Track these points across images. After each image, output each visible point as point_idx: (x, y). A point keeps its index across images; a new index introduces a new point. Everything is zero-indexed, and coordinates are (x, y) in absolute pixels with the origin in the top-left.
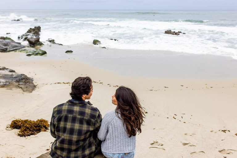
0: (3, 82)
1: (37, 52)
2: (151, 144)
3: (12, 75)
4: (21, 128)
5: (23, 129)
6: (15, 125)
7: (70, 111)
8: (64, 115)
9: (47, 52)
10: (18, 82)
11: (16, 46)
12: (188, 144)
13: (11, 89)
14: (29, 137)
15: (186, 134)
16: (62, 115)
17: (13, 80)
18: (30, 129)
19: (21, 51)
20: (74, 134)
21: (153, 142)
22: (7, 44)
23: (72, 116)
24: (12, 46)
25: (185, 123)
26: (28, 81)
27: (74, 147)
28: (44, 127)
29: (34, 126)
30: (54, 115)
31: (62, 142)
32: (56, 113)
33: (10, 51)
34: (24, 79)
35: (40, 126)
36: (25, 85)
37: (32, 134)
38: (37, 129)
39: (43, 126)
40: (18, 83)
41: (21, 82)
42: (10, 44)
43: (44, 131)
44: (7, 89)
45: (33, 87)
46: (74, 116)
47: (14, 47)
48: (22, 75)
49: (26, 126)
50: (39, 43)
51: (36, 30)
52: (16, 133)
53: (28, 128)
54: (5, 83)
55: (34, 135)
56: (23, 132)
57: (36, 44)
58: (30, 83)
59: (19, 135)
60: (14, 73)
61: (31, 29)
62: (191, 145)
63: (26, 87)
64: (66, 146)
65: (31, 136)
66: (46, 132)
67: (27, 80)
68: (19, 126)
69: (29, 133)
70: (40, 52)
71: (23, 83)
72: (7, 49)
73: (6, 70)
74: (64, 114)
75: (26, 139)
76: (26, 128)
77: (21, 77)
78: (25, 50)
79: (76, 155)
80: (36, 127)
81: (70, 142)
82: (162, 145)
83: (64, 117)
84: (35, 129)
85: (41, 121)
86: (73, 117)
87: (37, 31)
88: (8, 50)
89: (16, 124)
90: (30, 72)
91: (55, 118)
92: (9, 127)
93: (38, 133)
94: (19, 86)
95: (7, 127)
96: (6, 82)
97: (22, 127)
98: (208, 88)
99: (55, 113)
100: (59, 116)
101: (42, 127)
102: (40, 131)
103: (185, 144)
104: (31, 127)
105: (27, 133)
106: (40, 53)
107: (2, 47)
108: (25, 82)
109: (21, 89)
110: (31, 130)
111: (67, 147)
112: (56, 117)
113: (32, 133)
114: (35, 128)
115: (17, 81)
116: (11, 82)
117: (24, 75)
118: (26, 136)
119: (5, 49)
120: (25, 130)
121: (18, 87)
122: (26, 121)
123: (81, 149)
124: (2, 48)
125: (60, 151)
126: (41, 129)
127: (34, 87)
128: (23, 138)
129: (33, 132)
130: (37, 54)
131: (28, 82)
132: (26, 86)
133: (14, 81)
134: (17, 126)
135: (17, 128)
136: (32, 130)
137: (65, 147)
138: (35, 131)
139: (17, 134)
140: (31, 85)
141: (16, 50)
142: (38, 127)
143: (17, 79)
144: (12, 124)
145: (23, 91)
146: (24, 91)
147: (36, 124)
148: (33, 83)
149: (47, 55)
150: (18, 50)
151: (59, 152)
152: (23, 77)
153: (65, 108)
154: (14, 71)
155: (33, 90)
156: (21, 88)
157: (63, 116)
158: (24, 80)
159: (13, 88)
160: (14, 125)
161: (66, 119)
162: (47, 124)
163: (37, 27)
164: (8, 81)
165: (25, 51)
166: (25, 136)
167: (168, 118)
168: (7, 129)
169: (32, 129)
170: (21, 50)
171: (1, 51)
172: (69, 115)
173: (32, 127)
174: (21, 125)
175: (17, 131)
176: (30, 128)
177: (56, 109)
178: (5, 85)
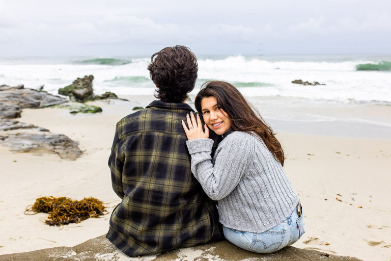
0: (27, 145)
1: (87, 109)
2: (304, 242)
3: (44, 135)
4: (52, 211)
5: (55, 212)
6: (42, 206)
7: (158, 125)
8: (144, 134)
9: (103, 109)
10: (54, 145)
11: (54, 100)
12: (378, 243)
13: (40, 155)
14: (66, 226)
15: (369, 227)
16: (139, 134)
17: (44, 142)
18: (68, 213)
19: (61, 107)
20: (168, 175)
21: (308, 239)
22: (41, 96)
23: (161, 134)
24: (47, 100)
25: (361, 207)
26: (69, 144)
27: (164, 211)
28: (94, 210)
29: (77, 208)
30: (120, 138)
31: (139, 197)
32: (123, 133)
33: (43, 107)
34: (64, 141)
35: (87, 208)
36: (65, 149)
37: (72, 222)
38: (81, 214)
39: (93, 207)
40: (53, 147)
41: (59, 145)
42: (44, 97)
43: (96, 217)
44: (34, 155)
45: (77, 153)
46: (166, 135)
47: (51, 101)
48: (60, 135)
49: (61, 207)
50: (90, 96)
51: (86, 80)
52: (43, 220)
53: (65, 210)
54: (31, 146)
55: (75, 222)
56: (55, 217)
57: (85, 99)
58: (73, 147)
59: (48, 223)
60: (46, 133)
61: (78, 78)
62: (386, 245)
63: (67, 153)
64: (146, 207)
65: (70, 225)
66: (98, 219)
67: (69, 142)
68: (48, 207)
69: (66, 220)
70: (93, 109)
71: (62, 147)
72: (39, 104)
73: (34, 129)
74: (143, 131)
75: (61, 229)
76: (62, 210)
77: (59, 138)
78: (67, 106)
79: (169, 233)
80: (80, 209)
81: (157, 197)
82: (327, 245)
83: (143, 138)
84: (78, 213)
85: (90, 200)
86: (164, 137)
87: (88, 81)
88: (41, 105)
89: (43, 203)
90: (74, 134)
91: (122, 143)
92: (31, 209)
93: (83, 220)
94: (55, 150)
95: (27, 210)
96: (33, 144)
97: (54, 209)
98: (387, 157)
99: (121, 132)
100: (133, 137)
101: (91, 211)
102: (88, 218)
103: (374, 244)
104: (71, 209)
105: (63, 220)
106: (91, 110)
107: (32, 101)
108: (65, 145)
109: (57, 155)
110: (71, 215)
111: (148, 212)
112: (125, 140)
113: (72, 219)
114: (78, 211)
115: (52, 144)
116: (41, 145)
117: (63, 135)
118: (60, 226)
119: (36, 104)
120: (60, 214)
121: (53, 151)
122: (62, 200)
123: (181, 220)
124: (32, 103)
125: (131, 223)
126: (89, 213)
127: (80, 153)
128: (55, 228)
129: (74, 218)
130: (86, 111)
131: (69, 146)
132: (66, 151)
133: (47, 144)
134: (45, 206)
135: (45, 212)
136: (73, 215)
137: (144, 211)
138: (78, 216)
139: (45, 221)
140: (75, 149)
141: (54, 105)
142: (84, 210)
143: (53, 141)
144: (36, 204)
145: (60, 158)
146: (62, 158)
147: (80, 205)
148: (78, 148)
149: (103, 112)
150: (56, 107)
151: (128, 227)
152: (61, 138)
153: (146, 117)
154: (48, 131)
155: (78, 156)
156: (58, 153)
157: (141, 136)
158: (63, 143)
159: (44, 154)
160: (39, 205)
161: (149, 143)
162: (101, 206)
163: (88, 76)
164: (35, 143)
165: (68, 108)
166: (58, 225)
167: (326, 200)
168: (27, 212)
169: (73, 212)
170: (61, 105)
171: (30, 106)
172: (157, 134)
173: (73, 209)
174: (52, 206)
175: (45, 216)
176: (68, 211)
177: (124, 124)
178: (31, 148)
